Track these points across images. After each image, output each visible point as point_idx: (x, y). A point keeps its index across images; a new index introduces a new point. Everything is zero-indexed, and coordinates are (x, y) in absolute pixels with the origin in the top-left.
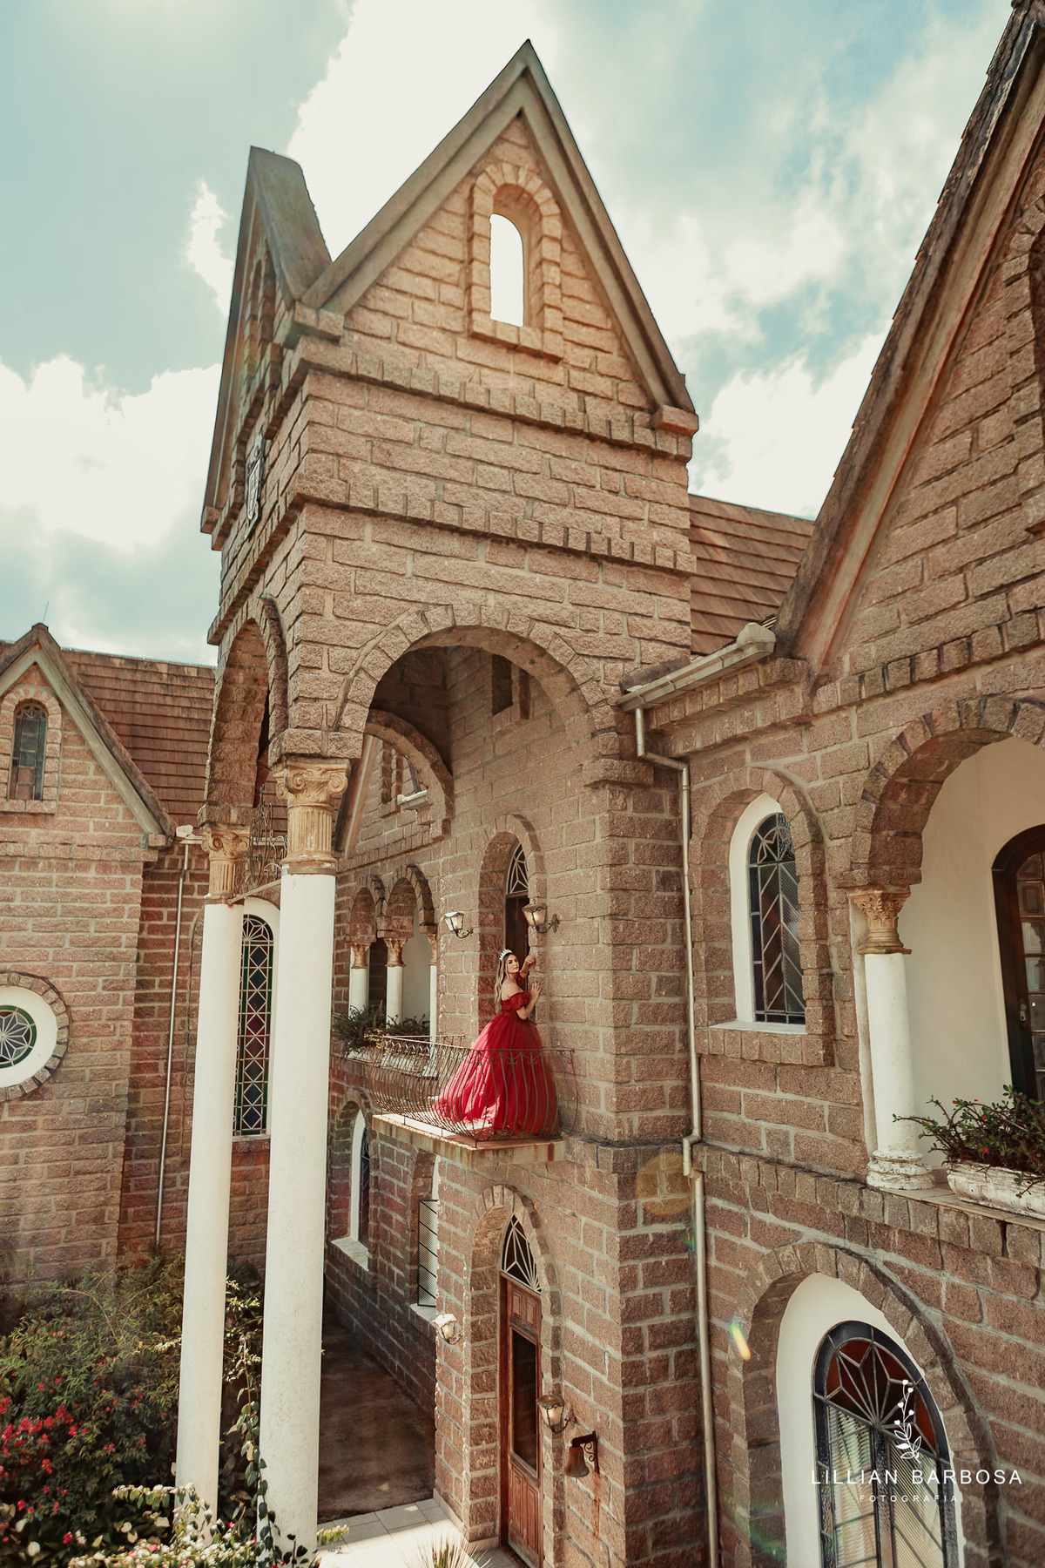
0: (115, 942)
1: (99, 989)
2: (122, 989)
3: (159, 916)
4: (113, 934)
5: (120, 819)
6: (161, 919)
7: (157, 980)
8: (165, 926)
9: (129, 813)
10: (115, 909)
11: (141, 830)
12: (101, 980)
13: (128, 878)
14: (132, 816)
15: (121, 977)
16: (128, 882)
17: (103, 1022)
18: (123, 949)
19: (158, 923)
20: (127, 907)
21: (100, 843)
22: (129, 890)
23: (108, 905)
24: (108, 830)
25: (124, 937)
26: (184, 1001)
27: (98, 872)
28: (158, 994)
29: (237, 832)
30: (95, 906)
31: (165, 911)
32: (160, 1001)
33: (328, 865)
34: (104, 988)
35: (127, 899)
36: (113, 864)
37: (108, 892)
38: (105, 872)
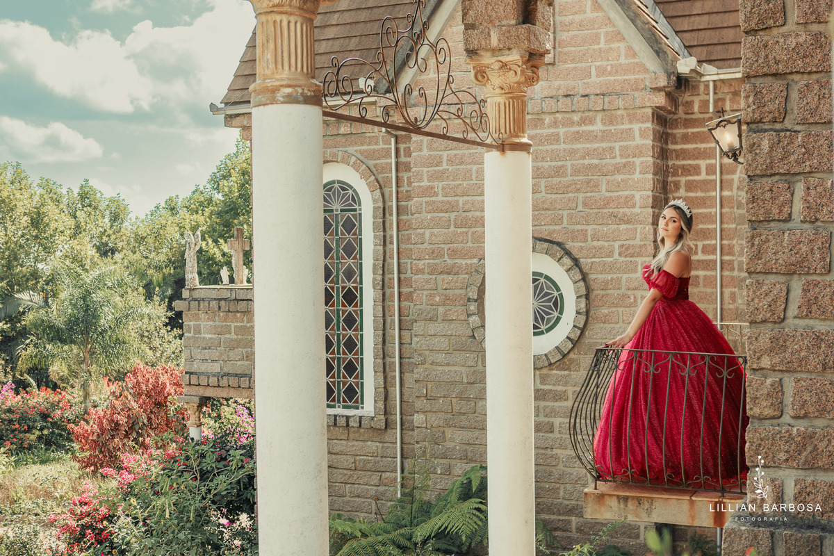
0: (629, 201)
1: (616, 256)
2: (639, 255)
3: (696, 170)
4: (626, 193)
5: (623, 60)
6: (698, 174)
7: (700, 244)
8: (704, 182)
9: (632, 53)
10: (625, 165)
11: (646, 70)
12: (617, 244)
13: (636, 127)
14: (635, 55)
15: (637, 242)
16: (637, 133)
17: (623, 291)
18: (637, 210)
19: (696, 178)
20: (638, 161)
21: (604, 90)
22: (639, 141)
23: (618, 160)
24: (610, 74)
25: (637, 196)
26: (732, 269)
27: (604, 124)
28: (703, 261)
29: (504, 59)
30: (604, 162)
31: (703, 164)
32: (705, 269)
33: (289, 90)
34: (620, 254)
35: (638, 152)
36: (619, 112)
37: (617, 145)
38: (611, 123)
